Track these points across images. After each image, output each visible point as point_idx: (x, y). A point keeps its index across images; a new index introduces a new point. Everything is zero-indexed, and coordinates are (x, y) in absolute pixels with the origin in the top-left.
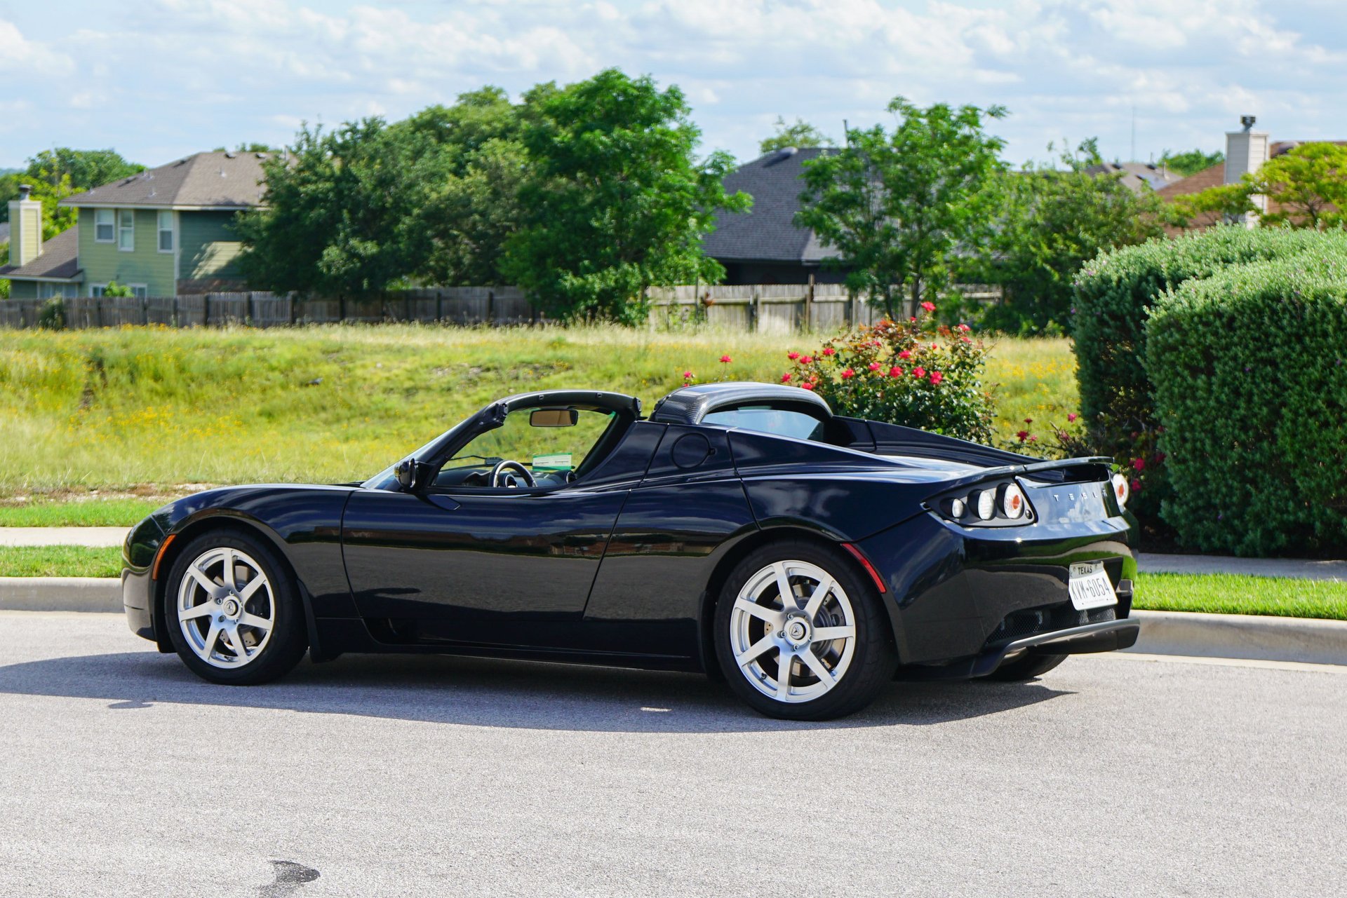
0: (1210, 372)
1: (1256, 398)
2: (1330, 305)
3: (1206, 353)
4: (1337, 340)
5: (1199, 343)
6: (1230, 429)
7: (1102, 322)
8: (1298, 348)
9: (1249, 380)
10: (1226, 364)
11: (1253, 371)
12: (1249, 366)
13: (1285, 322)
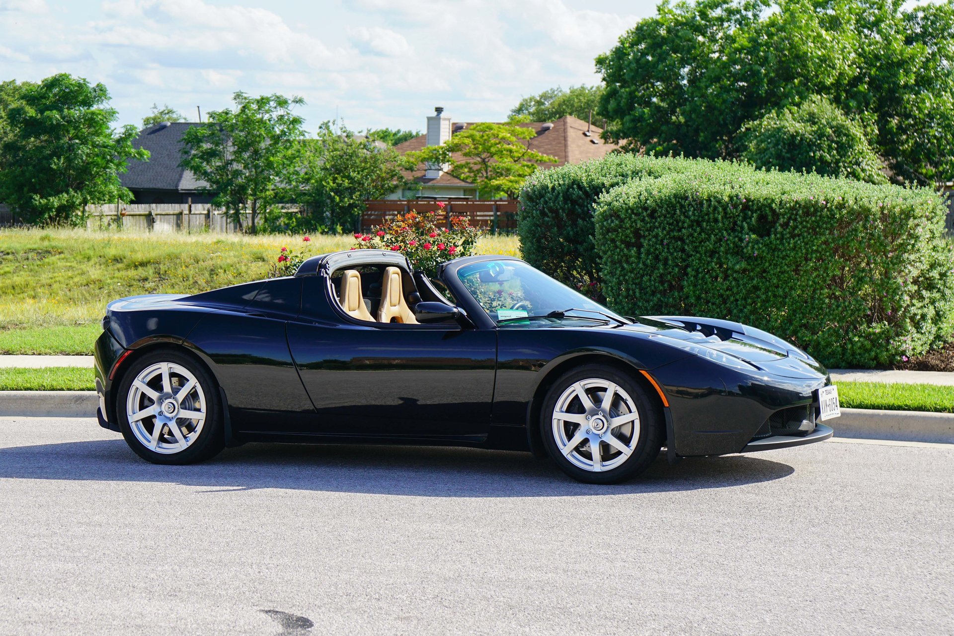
0: (639, 246)
1: (670, 262)
2: (719, 202)
3: (637, 233)
4: (724, 224)
5: (631, 226)
6: (653, 283)
7: (543, 214)
8: (698, 229)
9: (666, 250)
10: (649, 240)
11: (668, 245)
12: (665, 241)
13: (691, 213)
